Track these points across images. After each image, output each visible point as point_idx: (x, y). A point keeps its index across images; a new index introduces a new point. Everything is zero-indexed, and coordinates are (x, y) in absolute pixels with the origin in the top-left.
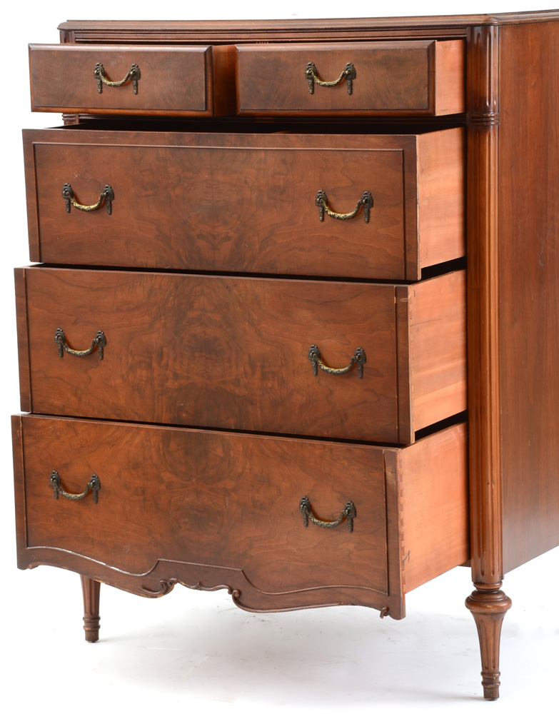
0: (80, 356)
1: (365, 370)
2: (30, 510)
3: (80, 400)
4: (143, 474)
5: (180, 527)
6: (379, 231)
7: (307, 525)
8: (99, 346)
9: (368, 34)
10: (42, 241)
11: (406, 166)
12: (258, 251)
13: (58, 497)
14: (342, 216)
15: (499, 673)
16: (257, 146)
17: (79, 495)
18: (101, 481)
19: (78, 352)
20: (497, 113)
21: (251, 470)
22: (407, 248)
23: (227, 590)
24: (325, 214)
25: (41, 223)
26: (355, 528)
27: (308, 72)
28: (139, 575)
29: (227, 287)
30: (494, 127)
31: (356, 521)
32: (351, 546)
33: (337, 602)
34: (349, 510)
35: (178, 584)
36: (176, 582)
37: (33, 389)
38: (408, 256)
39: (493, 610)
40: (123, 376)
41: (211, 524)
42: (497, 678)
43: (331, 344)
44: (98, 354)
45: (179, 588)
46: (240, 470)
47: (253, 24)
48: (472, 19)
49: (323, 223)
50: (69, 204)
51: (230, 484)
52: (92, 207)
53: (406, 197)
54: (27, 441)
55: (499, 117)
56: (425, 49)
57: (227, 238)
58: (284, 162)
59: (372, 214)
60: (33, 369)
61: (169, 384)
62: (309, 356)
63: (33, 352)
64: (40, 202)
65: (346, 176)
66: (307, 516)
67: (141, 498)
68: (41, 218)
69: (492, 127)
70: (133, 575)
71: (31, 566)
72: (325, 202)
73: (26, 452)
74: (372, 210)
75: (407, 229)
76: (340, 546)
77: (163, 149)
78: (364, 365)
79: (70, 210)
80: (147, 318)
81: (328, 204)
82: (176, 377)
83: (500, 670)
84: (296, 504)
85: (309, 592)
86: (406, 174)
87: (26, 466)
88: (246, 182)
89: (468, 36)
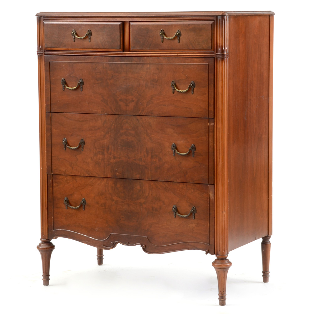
0: (74, 150)
1: (195, 154)
2: (55, 214)
3: (73, 168)
4: (105, 197)
5: (120, 219)
6: (197, 97)
7: (176, 217)
8: (82, 145)
9: (172, 18)
10: (51, 103)
11: (209, 71)
12: (145, 106)
13: (67, 208)
14: (182, 91)
15: (226, 294)
16: (146, 62)
17: (77, 207)
18: (86, 201)
19: (73, 148)
20: (227, 53)
21: (152, 194)
22: (209, 105)
23: (140, 245)
24: (175, 90)
25: (52, 95)
26: (196, 217)
27: (161, 33)
28: (102, 240)
29: (138, 120)
30: (226, 59)
31: (196, 214)
32: (194, 225)
33: (187, 249)
34: (193, 210)
35: (119, 243)
36: (117, 243)
37: (53, 164)
38: (209, 108)
39: (224, 267)
40: (91, 158)
41: (134, 218)
42: (225, 296)
43: (181, 143)
44: (81, 149)
45: (119, 245)
46: (147, 195)
47: (123, 14)
48: (217, 13)
49: (174, 94)
50: (64, 87)
51: (142, 201)
52: (74, 88)
53: (209, 84)
54: (55, 185)
55: (228, 55)
56: (210, 25)
57: (133, 101)
58: (158, 69)
59: (194, 90)
60: (53, 155)
61: (112, 161)
62: (172, 148)
63: (53, 148)
64: (51, 86)
65: (184, 74)
66: (176, 213)
67: (104, 208)
68: (51, 93)
69: (225, 58)
70: (99, 240)
71: (54, 238)
72: (175, 85)
73: (54, 189)
74: (195, 89)
75: (209, 97)
76: (189, 225)
77: (106, 64)
78: (195, 152)
79: (64, 90)
80: (103, 133)
81: (176, 86)
82: (115, 158)
83: (226, 293)
84: (171, 208)
85: (175, 245)
86: (209, 74)
87: (54, 195)
88: (141, 77)
89: (215, 20)
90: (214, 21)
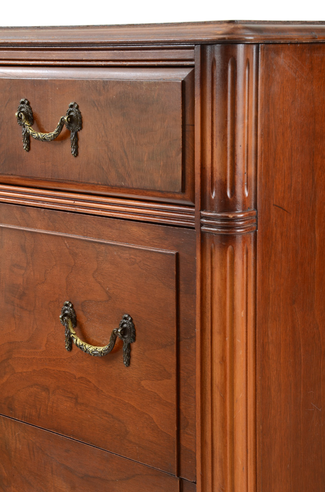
6: (143, 383)
20: (251, 211)
22: (182, 424)
30: (244, 238)
53: (182, 335)
56: (178, 83)
58: (23, 248)
59: (133, 353)
65: (100, 283)
69: (238, 238)
72: (71, 322)
74: (135, 346)
81: (77, 323)
86: (181, 295)
89: (197, 63)
90: (192, 66)
